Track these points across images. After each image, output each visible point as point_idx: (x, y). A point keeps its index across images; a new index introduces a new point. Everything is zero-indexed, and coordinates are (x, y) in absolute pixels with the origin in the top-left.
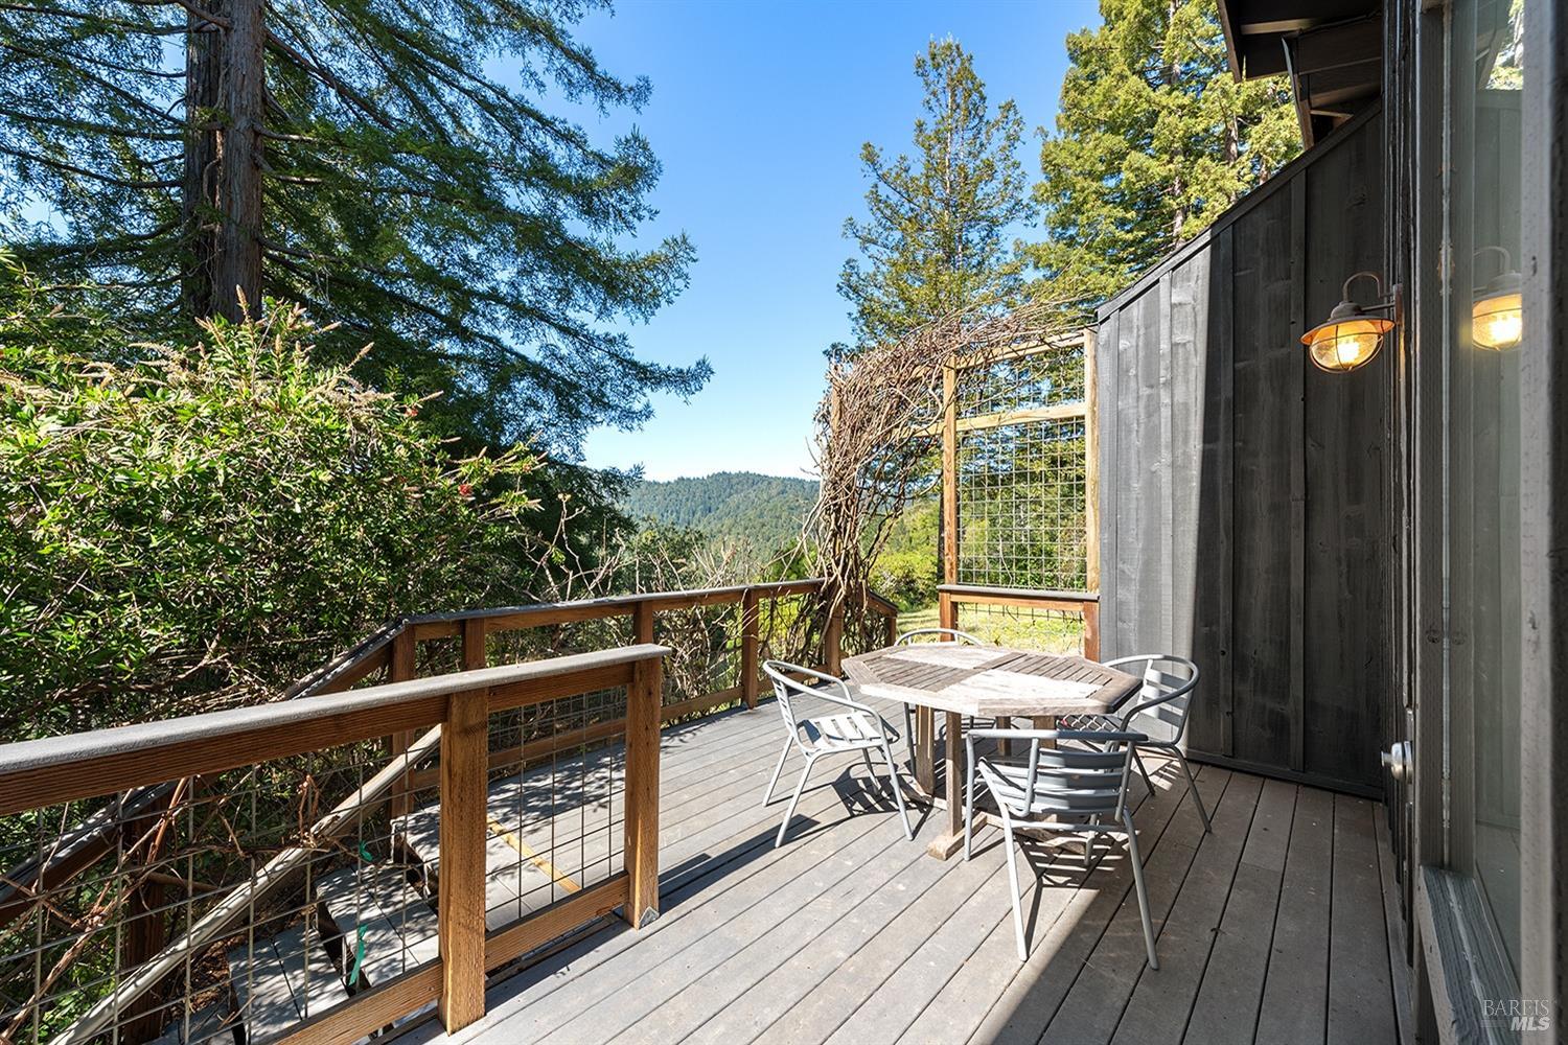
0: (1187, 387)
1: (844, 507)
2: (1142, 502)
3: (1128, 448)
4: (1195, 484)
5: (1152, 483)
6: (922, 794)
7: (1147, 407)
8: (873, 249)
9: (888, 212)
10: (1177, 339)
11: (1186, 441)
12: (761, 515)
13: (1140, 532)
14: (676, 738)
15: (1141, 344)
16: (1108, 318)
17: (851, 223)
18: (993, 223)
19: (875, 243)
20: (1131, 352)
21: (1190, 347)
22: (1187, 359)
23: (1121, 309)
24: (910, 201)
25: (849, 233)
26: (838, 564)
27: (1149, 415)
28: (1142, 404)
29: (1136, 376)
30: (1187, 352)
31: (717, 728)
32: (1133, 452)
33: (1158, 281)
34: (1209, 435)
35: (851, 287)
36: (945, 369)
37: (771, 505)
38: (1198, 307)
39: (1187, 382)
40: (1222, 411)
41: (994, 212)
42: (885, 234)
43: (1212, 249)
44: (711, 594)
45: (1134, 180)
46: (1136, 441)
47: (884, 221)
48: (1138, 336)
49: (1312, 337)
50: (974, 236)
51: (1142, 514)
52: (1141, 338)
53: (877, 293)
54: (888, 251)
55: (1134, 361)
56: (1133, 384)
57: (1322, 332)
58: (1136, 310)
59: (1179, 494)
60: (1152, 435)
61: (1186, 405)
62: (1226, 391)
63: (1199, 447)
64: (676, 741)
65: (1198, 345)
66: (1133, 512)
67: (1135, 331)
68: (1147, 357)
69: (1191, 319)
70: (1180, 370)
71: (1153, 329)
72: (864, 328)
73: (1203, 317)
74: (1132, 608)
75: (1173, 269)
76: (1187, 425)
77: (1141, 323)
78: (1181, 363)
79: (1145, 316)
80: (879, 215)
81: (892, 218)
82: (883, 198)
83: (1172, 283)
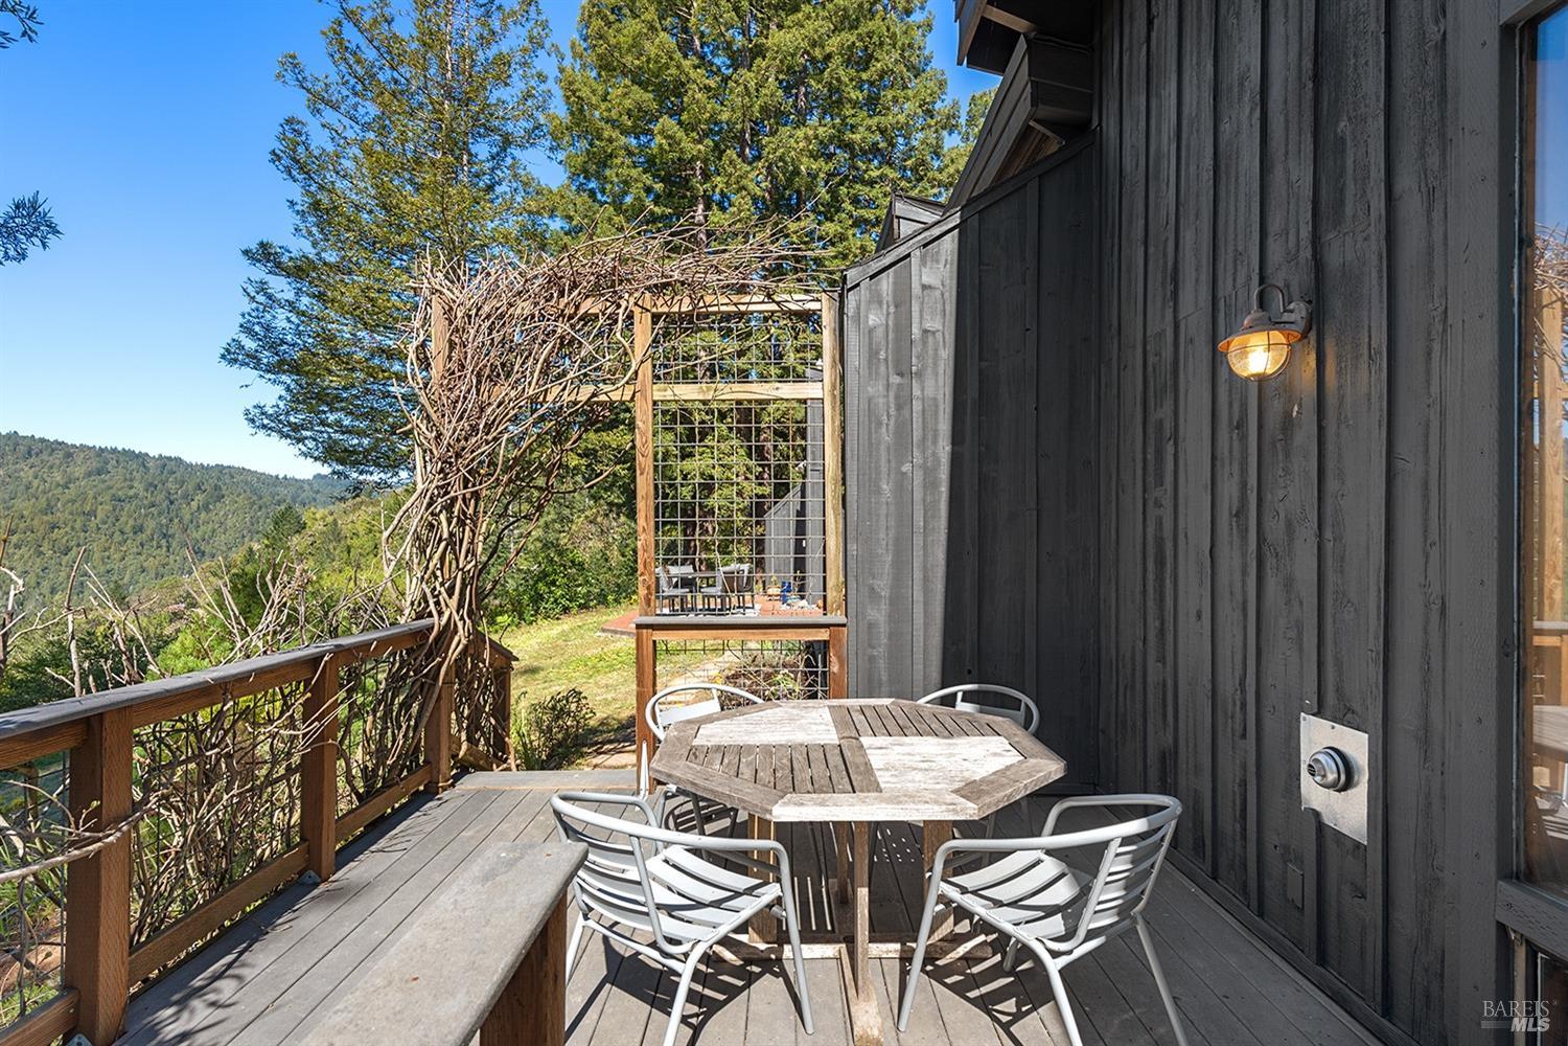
0: (936, 381)
1: (460, 501)
2: (892, 508)
3: (879, 444)
4: (944, 489)
5: (902, 485)
6: (762, 946)
7: (897, 397)
8: (330, 115)
9: (360, 71)
10: (928, 325)
11: (935, 442)
12: (49, 509)
13: (891, 542)
14: (196, 1003)
15: (890, 323)
16: (858, 285)
17: (292, 63)
18: (507, 142)
19: (335, 107)
20: (880, 332)
21: (939, 336)
22: (936, 350)
23: (872, 277)
24: (392, 68)
25: (289, 76)
26: (450, 593)
27: (899, 408)
28: (892, 394)
29: (886, 360)
30: (936, 343)
31: (283, 946)
32: (883, 447)
33: (909, 255)
34: (957, 438)
35: (294, 158)
36: (637, 310)
37: (72, 492)
38: (947, 295)
39: (936, 374)
40: (969, 411)
41: (510, 127)
42: (353, 100)
43: (960, 232)
44: (261, 672)
45: (667, 147)
46: (886, 437)
47: (353, 81)
48: (888, 314)
49: (1229, 344)
50: (482, 149)
51: (892, 523)
52: (891, 317)
53: (341, 185)
54: (357, 128)
55: (883, 343)
56: (883, 368)
57: (1236, 341)
58: (886, 283)
59: (929, 499)
60: (902, 431)
61: (935, 399)
62: (972, 393)
63: (948, 448)
64: (200, 1013)
65: (947, 337)
66: (883, 518)
67: (885, 306)
68: (897, 340)
69: (939, 307)
70: (930, 361)
71: (903, 309)
72: (314, 230)
73: (951, 308)
74: (882, 630)
75: (925, 246)
76: (937, 423)
77: (890, 299)
78: (930, 352)
79: (895, 292)
80: (343, 67)
81: (366, 82)
82: (353, 46)
83: (923, 262)
